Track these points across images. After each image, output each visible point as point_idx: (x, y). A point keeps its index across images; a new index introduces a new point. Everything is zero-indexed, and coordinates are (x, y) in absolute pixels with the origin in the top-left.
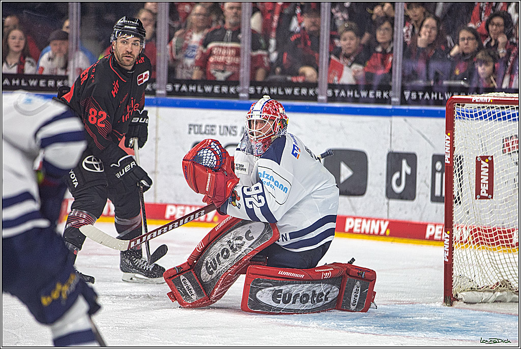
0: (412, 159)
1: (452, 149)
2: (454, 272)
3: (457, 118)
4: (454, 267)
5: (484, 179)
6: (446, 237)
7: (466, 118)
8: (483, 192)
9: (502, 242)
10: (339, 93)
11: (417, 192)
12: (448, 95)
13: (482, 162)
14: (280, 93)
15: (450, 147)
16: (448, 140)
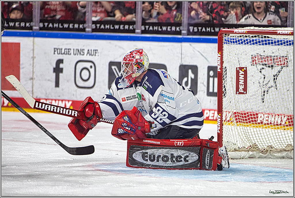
0: (194, 69)
1: (222, 62)
2: (223, 139)
3: (224, 43)
4: (223, 137)
5: (241, 82)
6: (218, 117)
7: (230, 43)
8: (241, 90)
9: (252, 121)
10: (149, 28)
11: (198, 89)
12: (217, 29)
13: (240, 71)
14: (112, 28)
15: (221, 61)
16: (219, 56)
